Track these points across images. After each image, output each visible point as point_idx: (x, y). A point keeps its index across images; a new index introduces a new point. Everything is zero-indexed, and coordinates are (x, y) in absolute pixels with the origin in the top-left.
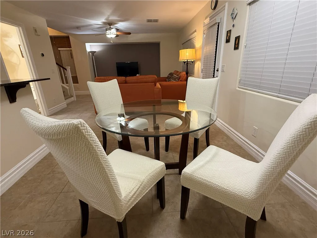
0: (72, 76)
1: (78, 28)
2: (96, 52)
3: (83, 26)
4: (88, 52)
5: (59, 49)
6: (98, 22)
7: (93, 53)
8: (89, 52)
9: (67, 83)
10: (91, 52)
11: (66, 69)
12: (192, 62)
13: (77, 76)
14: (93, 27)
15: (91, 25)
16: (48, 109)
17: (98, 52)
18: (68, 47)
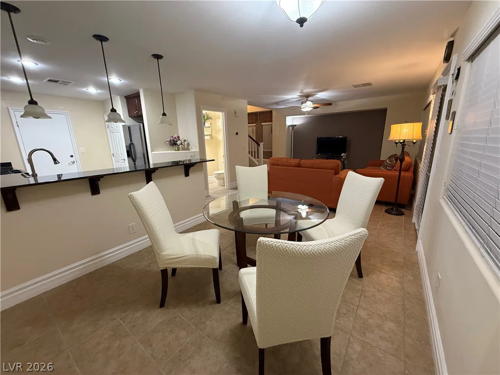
0: (264, 151)
1: (277, 103)
2: (296, 125)
3: (281, 102)
4: (287, 126)
5: (262, 124)
6: (293, 96)
7: (293, 126)
8: (289, 126)
9: (258, 158)
10: (291, 126)
11: (259, 145)
12: (414, 143)
13: (272, 152)
14: (290, 101)
15: (288, 100)
16: (231, 182)
17: (298, 125)
18: (269, 122)
